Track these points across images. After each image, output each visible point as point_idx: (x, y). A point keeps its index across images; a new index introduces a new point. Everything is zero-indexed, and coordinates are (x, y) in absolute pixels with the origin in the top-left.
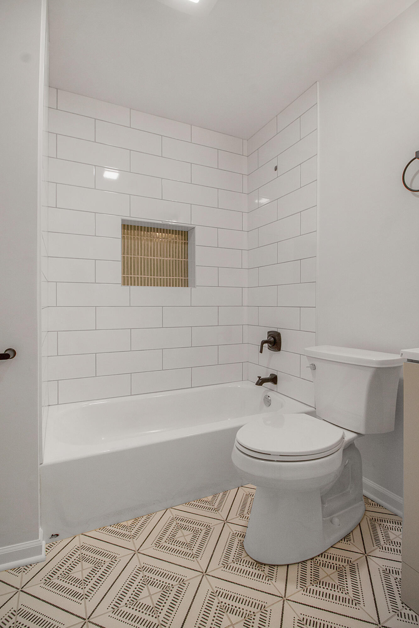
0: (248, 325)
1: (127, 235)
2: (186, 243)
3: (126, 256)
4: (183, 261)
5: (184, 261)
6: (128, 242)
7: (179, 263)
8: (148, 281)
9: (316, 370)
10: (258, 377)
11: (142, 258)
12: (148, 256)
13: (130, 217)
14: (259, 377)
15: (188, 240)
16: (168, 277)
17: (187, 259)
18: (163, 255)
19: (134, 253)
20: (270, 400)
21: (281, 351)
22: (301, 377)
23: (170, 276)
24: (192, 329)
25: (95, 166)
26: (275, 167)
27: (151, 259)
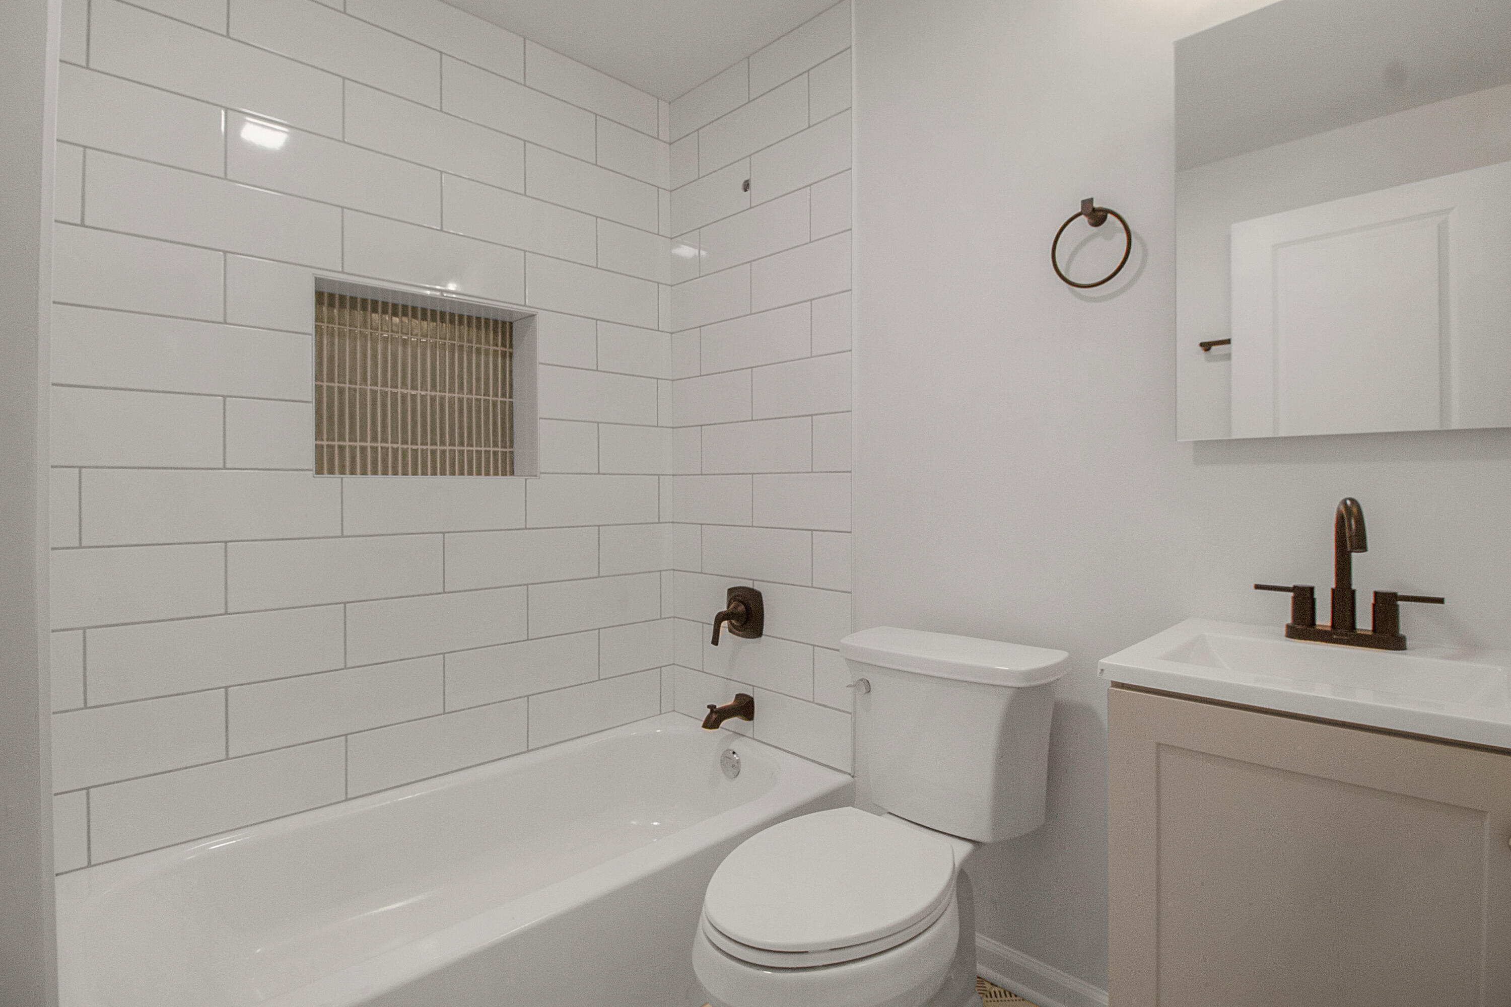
0: (674, 570)
1: (328, 322)
2: (508, 354)
3: (325, 384)
4: (499, 403)
5: (501, 402)
6: (333, 344)
7: (488, 407)
8: (395, 459)
9: (872, 692)
10: (709, 707)
11: (376, 391)
12: (397, 387)
13: (342, 272)
14: (712, 707)
15: (514, 345)
16: (457, 448)
17: (511, 397)
18: (440, 385)
19: (350, 376)
20: (738, 762)
21: (763, 637)
22: (816, 701)
23: (462, 444)
24: (529, 589)
25: (226, 109)
26: (744, 180)
27: (404, 397)
